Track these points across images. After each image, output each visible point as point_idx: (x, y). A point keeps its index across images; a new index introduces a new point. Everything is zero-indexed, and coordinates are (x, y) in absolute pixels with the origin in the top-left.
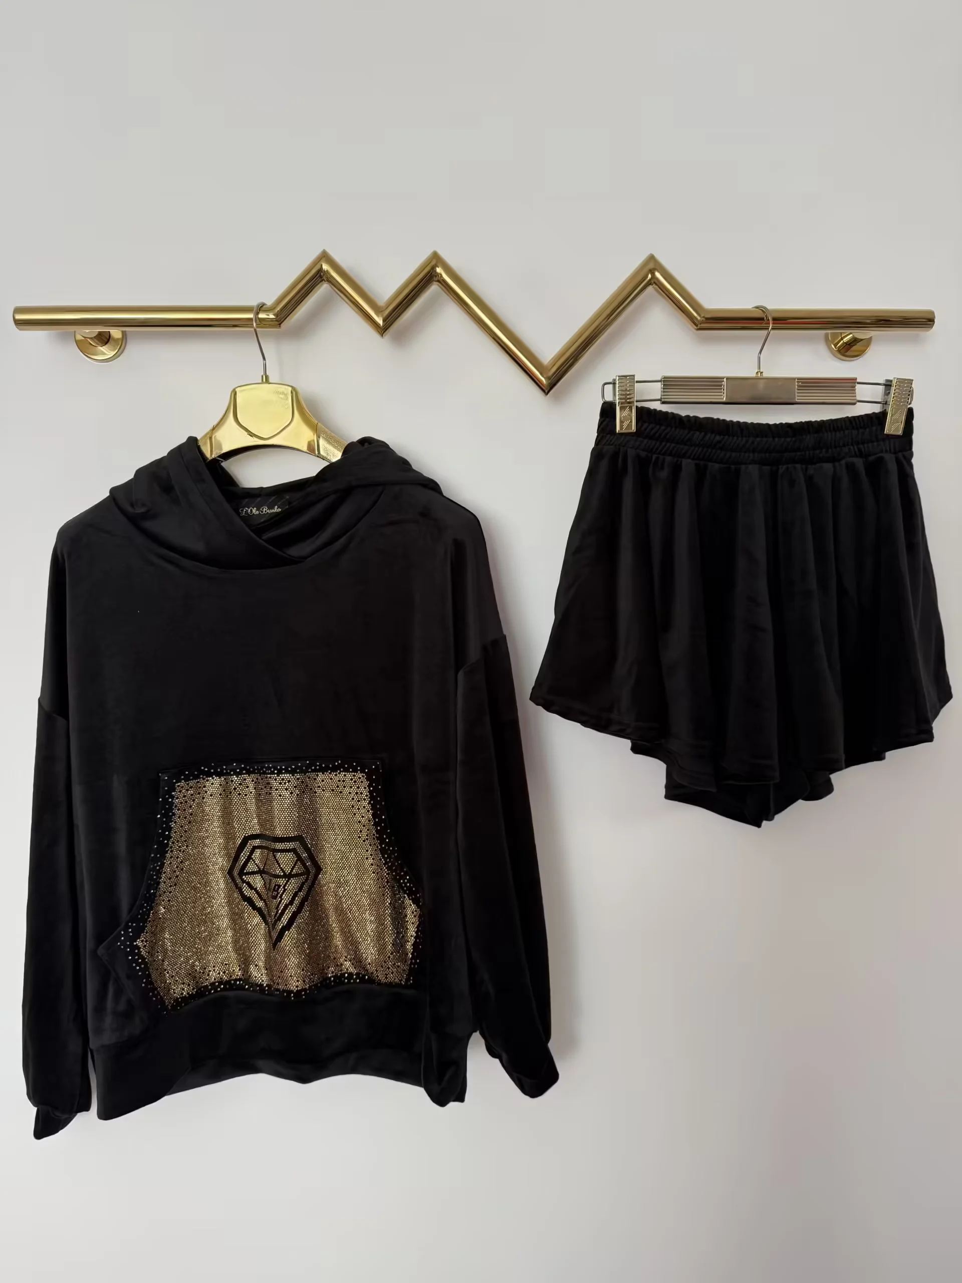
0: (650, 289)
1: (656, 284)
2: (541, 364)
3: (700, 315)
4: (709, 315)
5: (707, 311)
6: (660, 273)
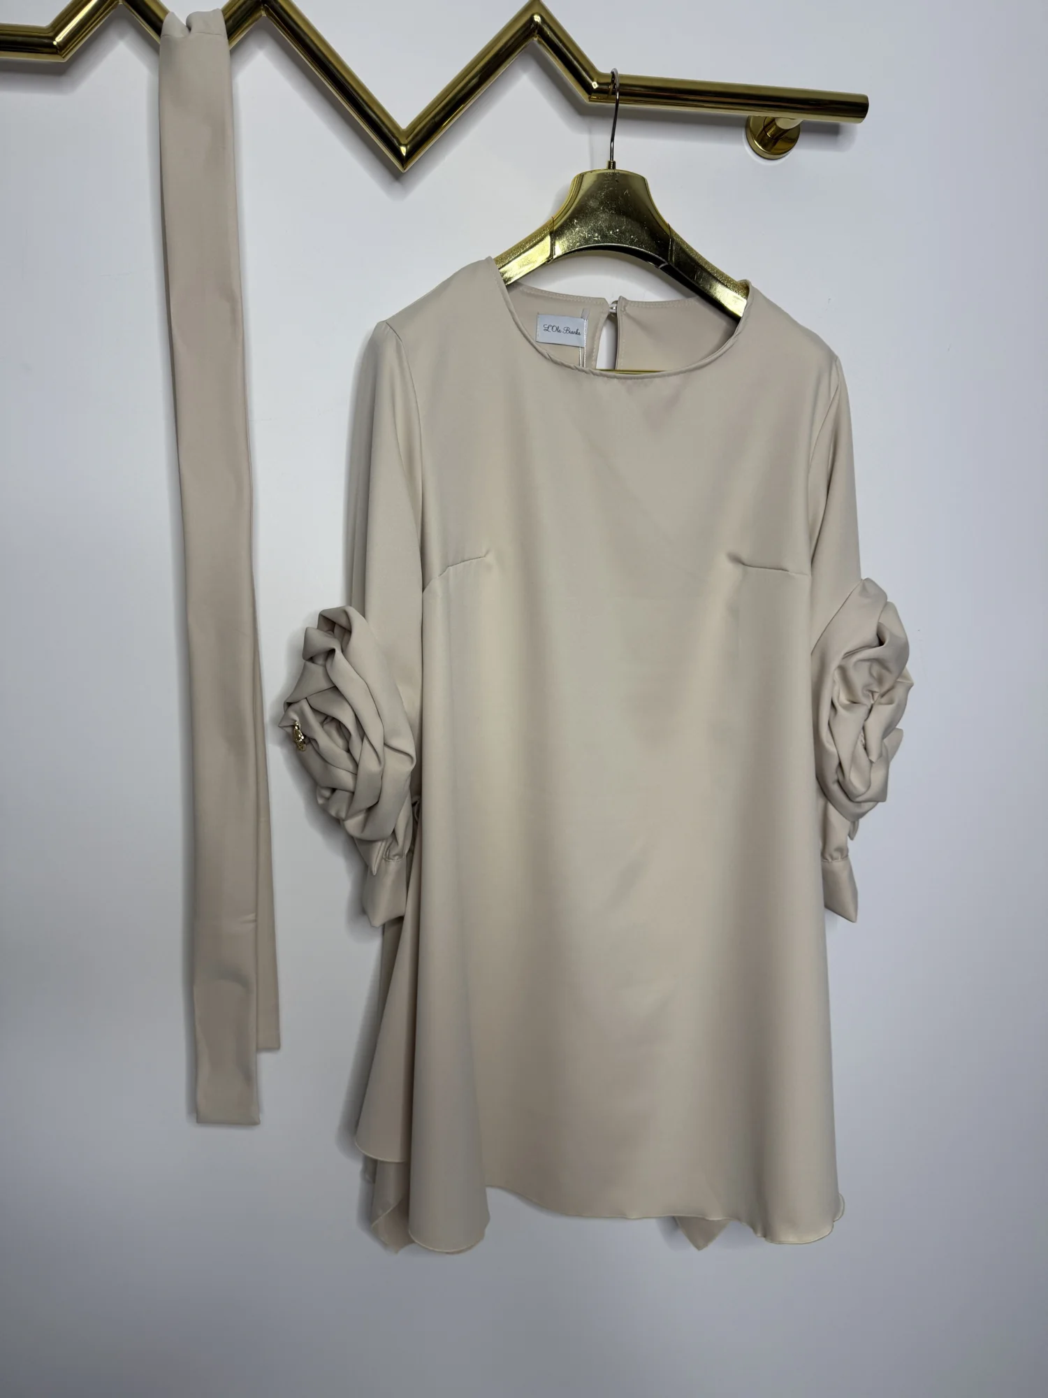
0: (535, 40)
1: (540, 36)
2: (397, 128)
3: (593, 81)
4: (603, 80)
5: (600, 74)
6: (544, 21)
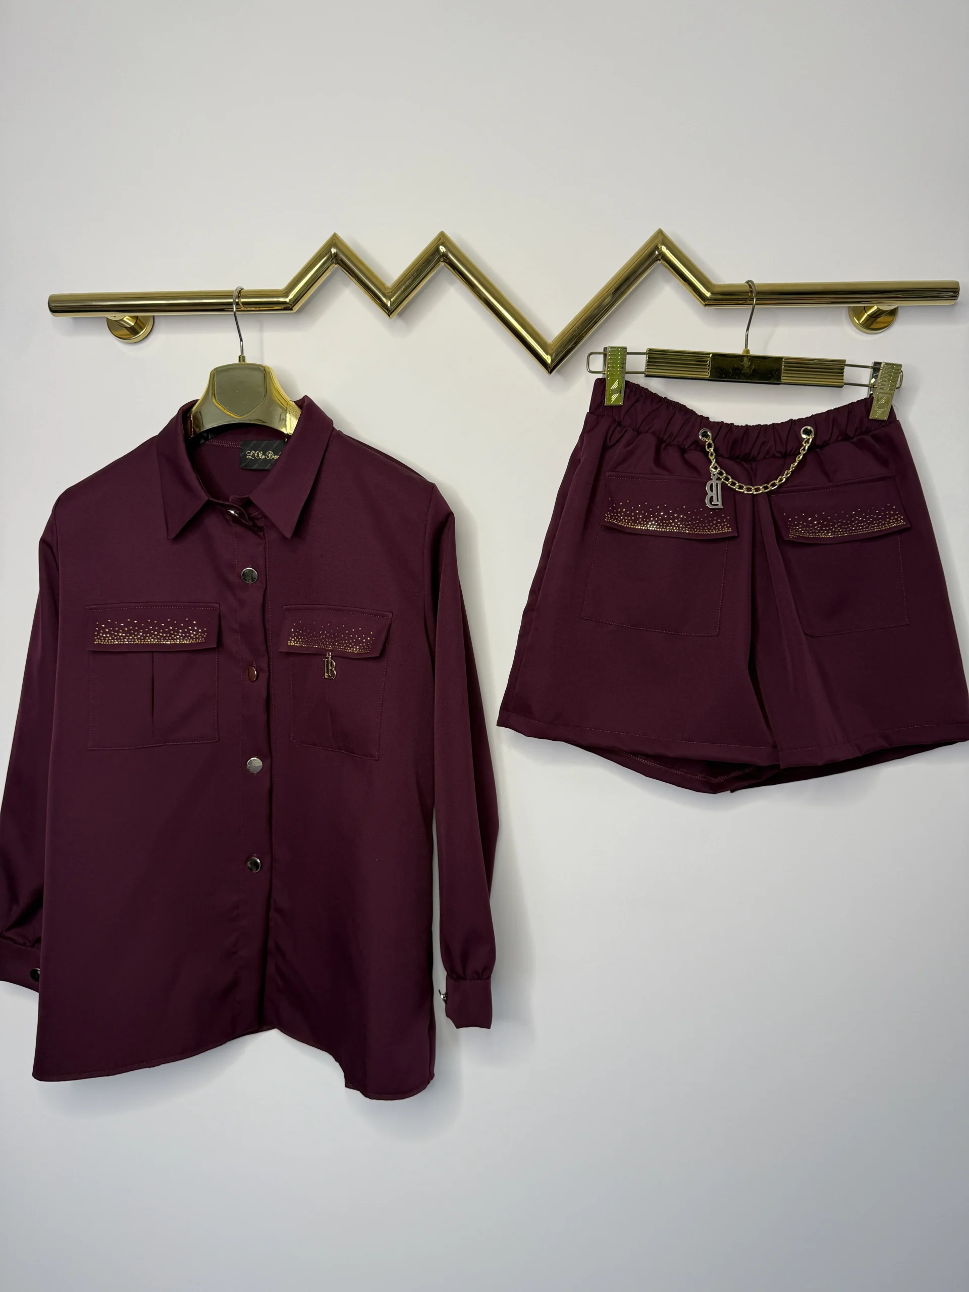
0: (658, 264)
1: (664, 260)
2: (545, 343)
3: (708, 289)
4: (717, 290)
5: (714, 286)
6: (668, 248)
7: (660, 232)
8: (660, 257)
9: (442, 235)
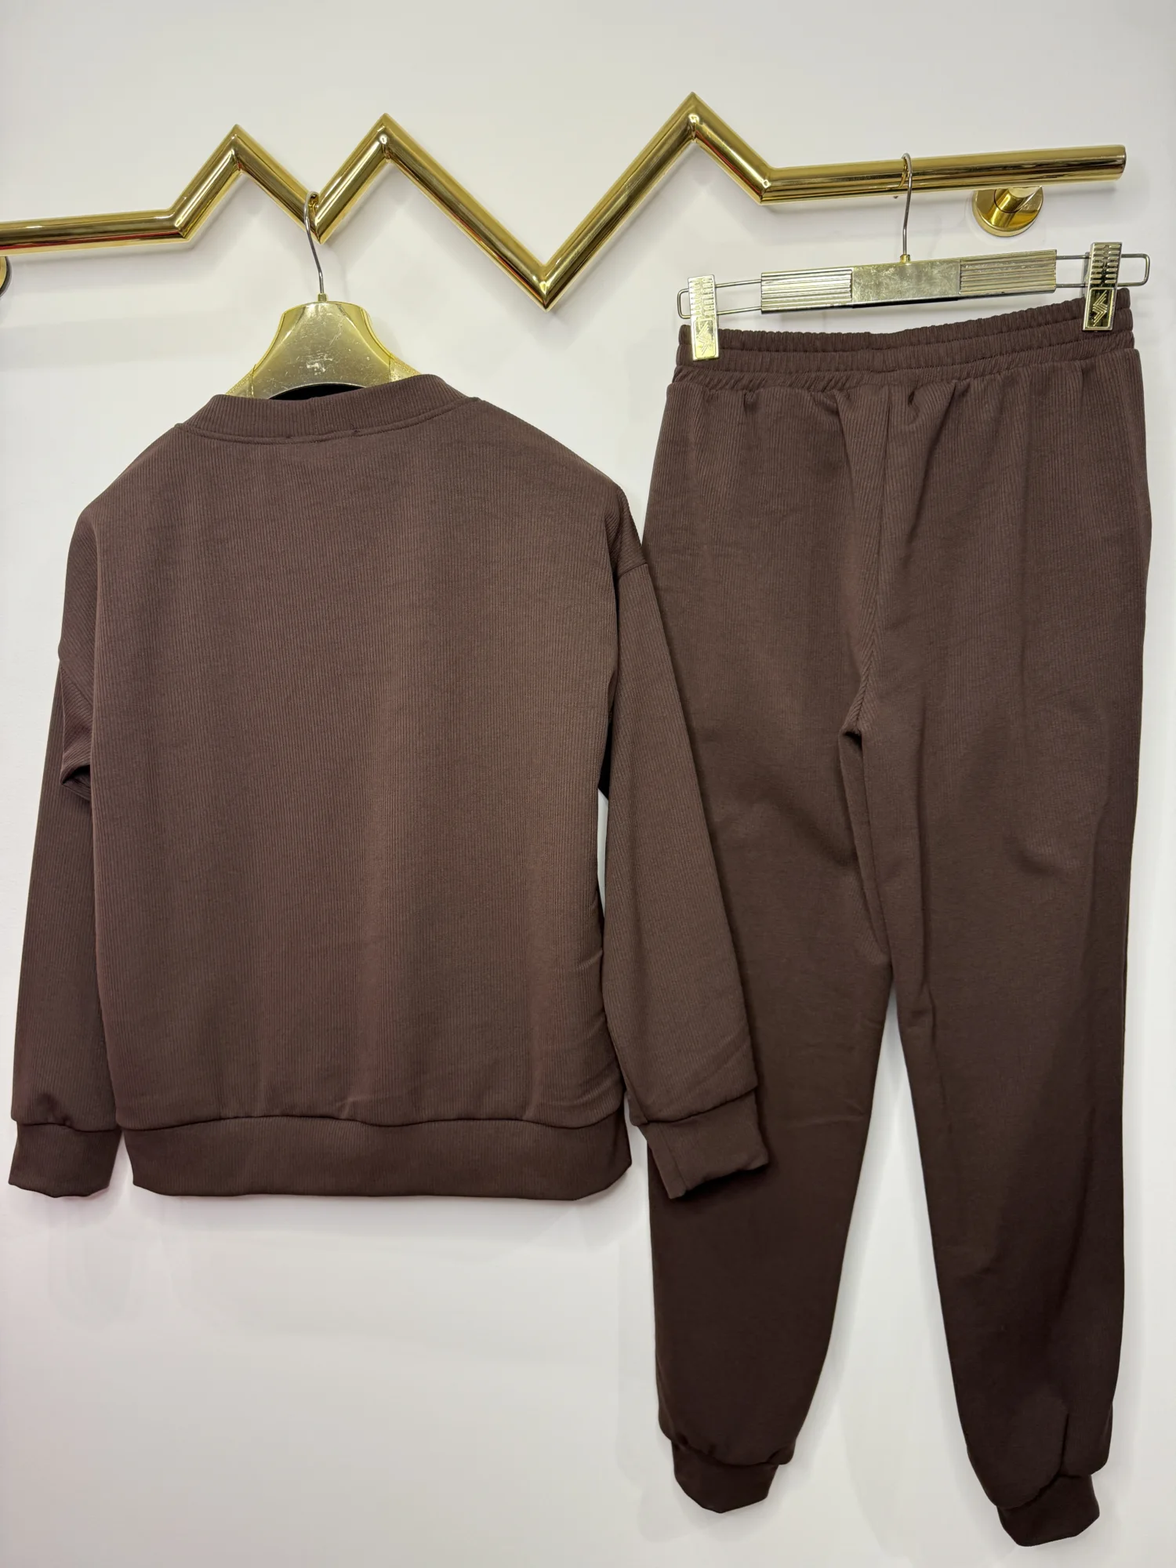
0: (694, 143)
1: (698, 138)
2: (537, 264)
3: (764, 179)
4: (775, 176)
5: (771, 170)
6: (702, 120)
7: (693, 96)
8: (694, 135)
9: (385, 120)
